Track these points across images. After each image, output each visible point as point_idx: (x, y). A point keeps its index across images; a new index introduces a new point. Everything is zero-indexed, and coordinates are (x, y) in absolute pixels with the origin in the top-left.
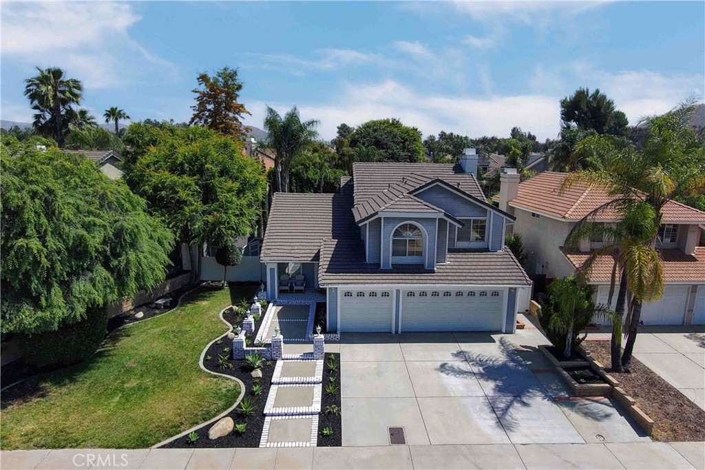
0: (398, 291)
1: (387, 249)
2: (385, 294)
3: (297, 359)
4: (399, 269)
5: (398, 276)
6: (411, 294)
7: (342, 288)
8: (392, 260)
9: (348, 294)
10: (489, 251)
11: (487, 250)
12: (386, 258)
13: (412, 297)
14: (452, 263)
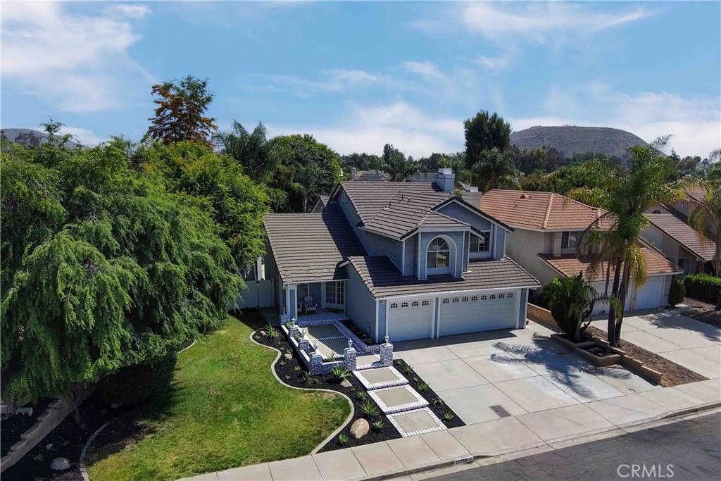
0: (437, 299)
1: (423, 262)
2: (425, 303)
3: (370, 368)
4: (433, 279)
5: (433, 286)
6: (446, 301)
7: (390, 300)
8: (428, 271)
9: (394, 306)
10: (495, 260)
11: (491, 259)
12: (423, 269)
13: (447, 304)
14: (472, 272)
